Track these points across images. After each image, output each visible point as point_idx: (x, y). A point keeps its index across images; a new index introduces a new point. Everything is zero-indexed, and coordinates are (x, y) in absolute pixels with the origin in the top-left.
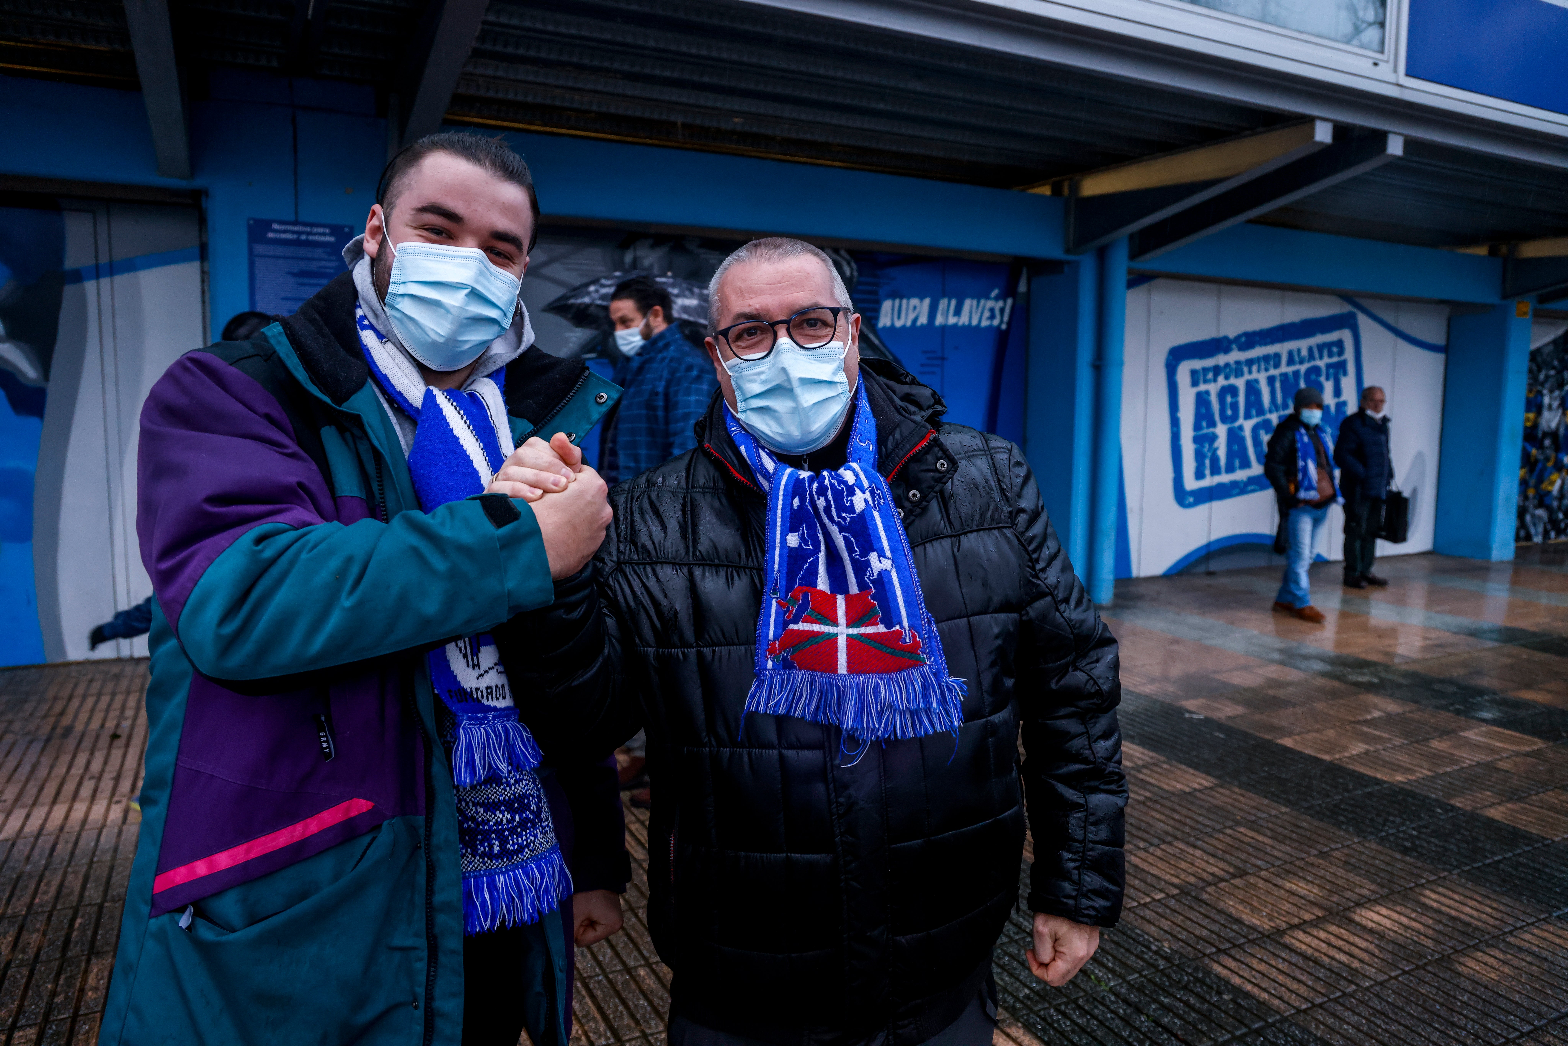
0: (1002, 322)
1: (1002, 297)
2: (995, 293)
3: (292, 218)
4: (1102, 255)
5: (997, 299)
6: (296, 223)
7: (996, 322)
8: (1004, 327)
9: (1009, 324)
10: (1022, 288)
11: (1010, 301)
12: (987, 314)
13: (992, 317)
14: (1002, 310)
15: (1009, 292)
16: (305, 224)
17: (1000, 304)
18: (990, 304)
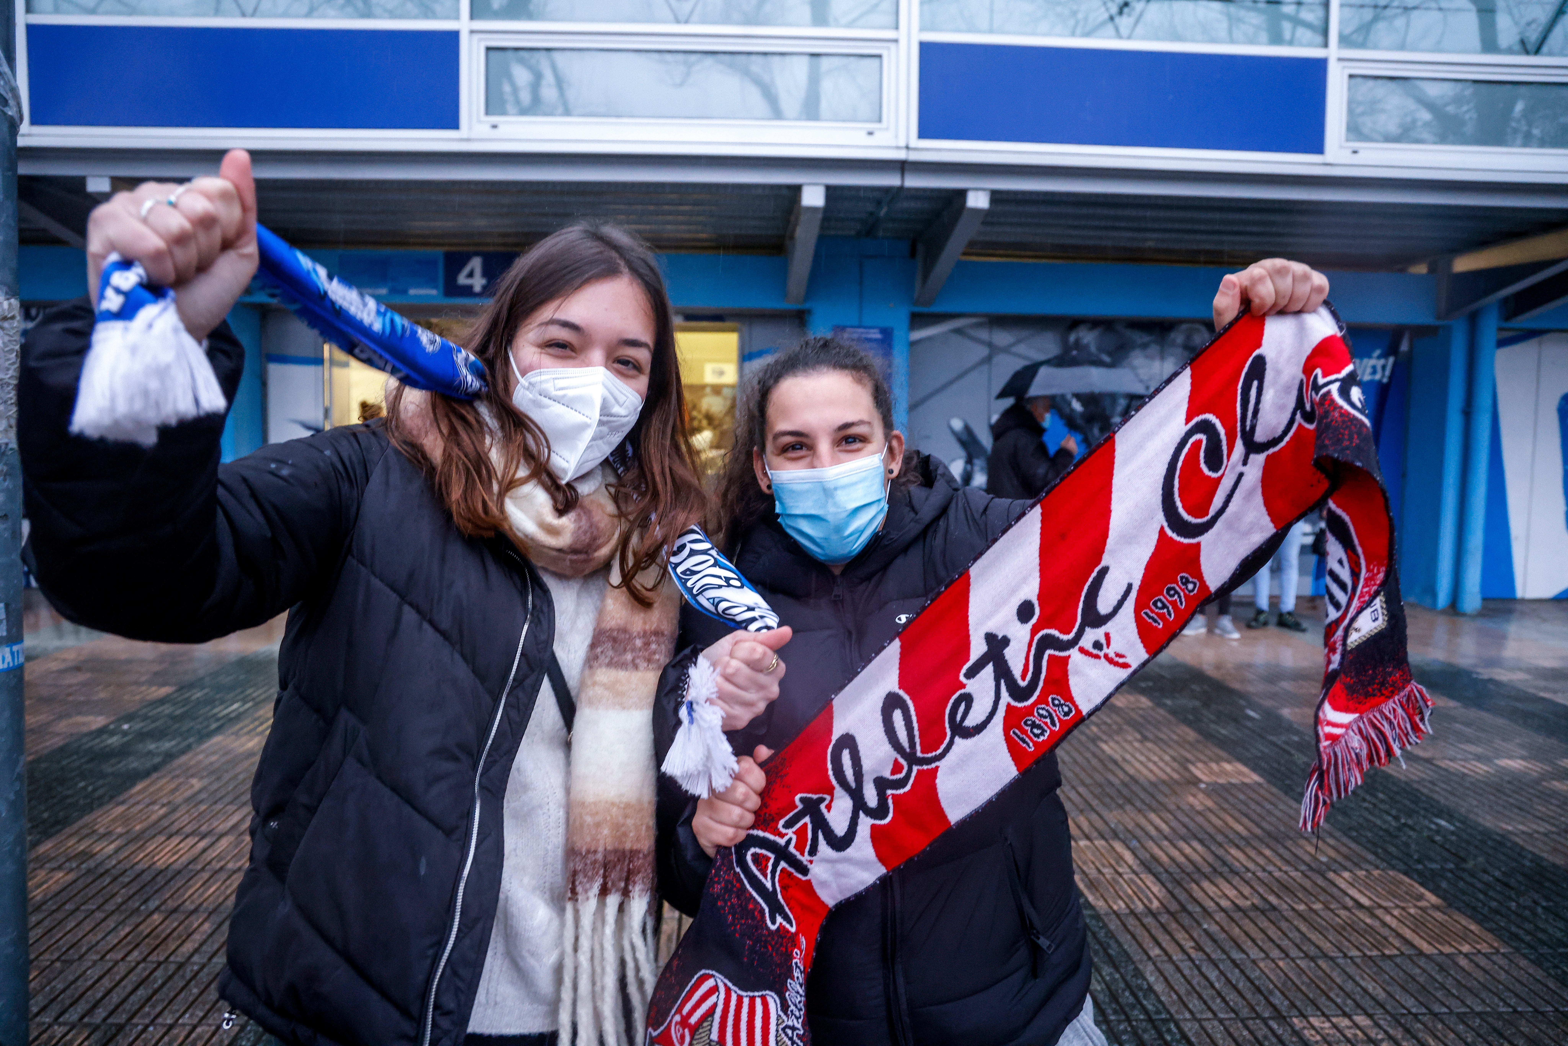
0: (1383, 376)
1: (1385, 355)
2: (1377, 352)
3: (856, 323)
4: (1474, 320)
5: (1379, 357)
6: (859, 327)
7: (1378, 377)
8: (1385, 380)
9: (1391, 377)
10: (1404, 347)
11: (1391, 360)
12: (1369, 370)
13: (1374, 372)
14: (1384, 367)
15: (1391, 350)
16: (865, 327)
17: (1382, 362)
18: (1373, 362)
